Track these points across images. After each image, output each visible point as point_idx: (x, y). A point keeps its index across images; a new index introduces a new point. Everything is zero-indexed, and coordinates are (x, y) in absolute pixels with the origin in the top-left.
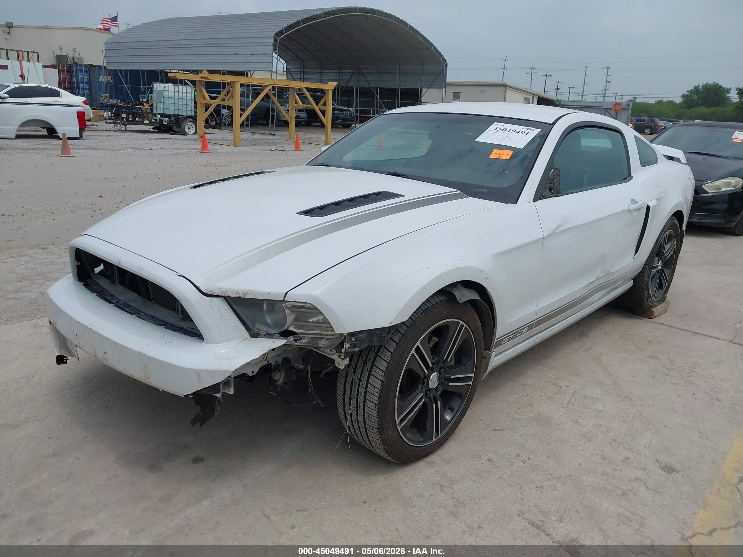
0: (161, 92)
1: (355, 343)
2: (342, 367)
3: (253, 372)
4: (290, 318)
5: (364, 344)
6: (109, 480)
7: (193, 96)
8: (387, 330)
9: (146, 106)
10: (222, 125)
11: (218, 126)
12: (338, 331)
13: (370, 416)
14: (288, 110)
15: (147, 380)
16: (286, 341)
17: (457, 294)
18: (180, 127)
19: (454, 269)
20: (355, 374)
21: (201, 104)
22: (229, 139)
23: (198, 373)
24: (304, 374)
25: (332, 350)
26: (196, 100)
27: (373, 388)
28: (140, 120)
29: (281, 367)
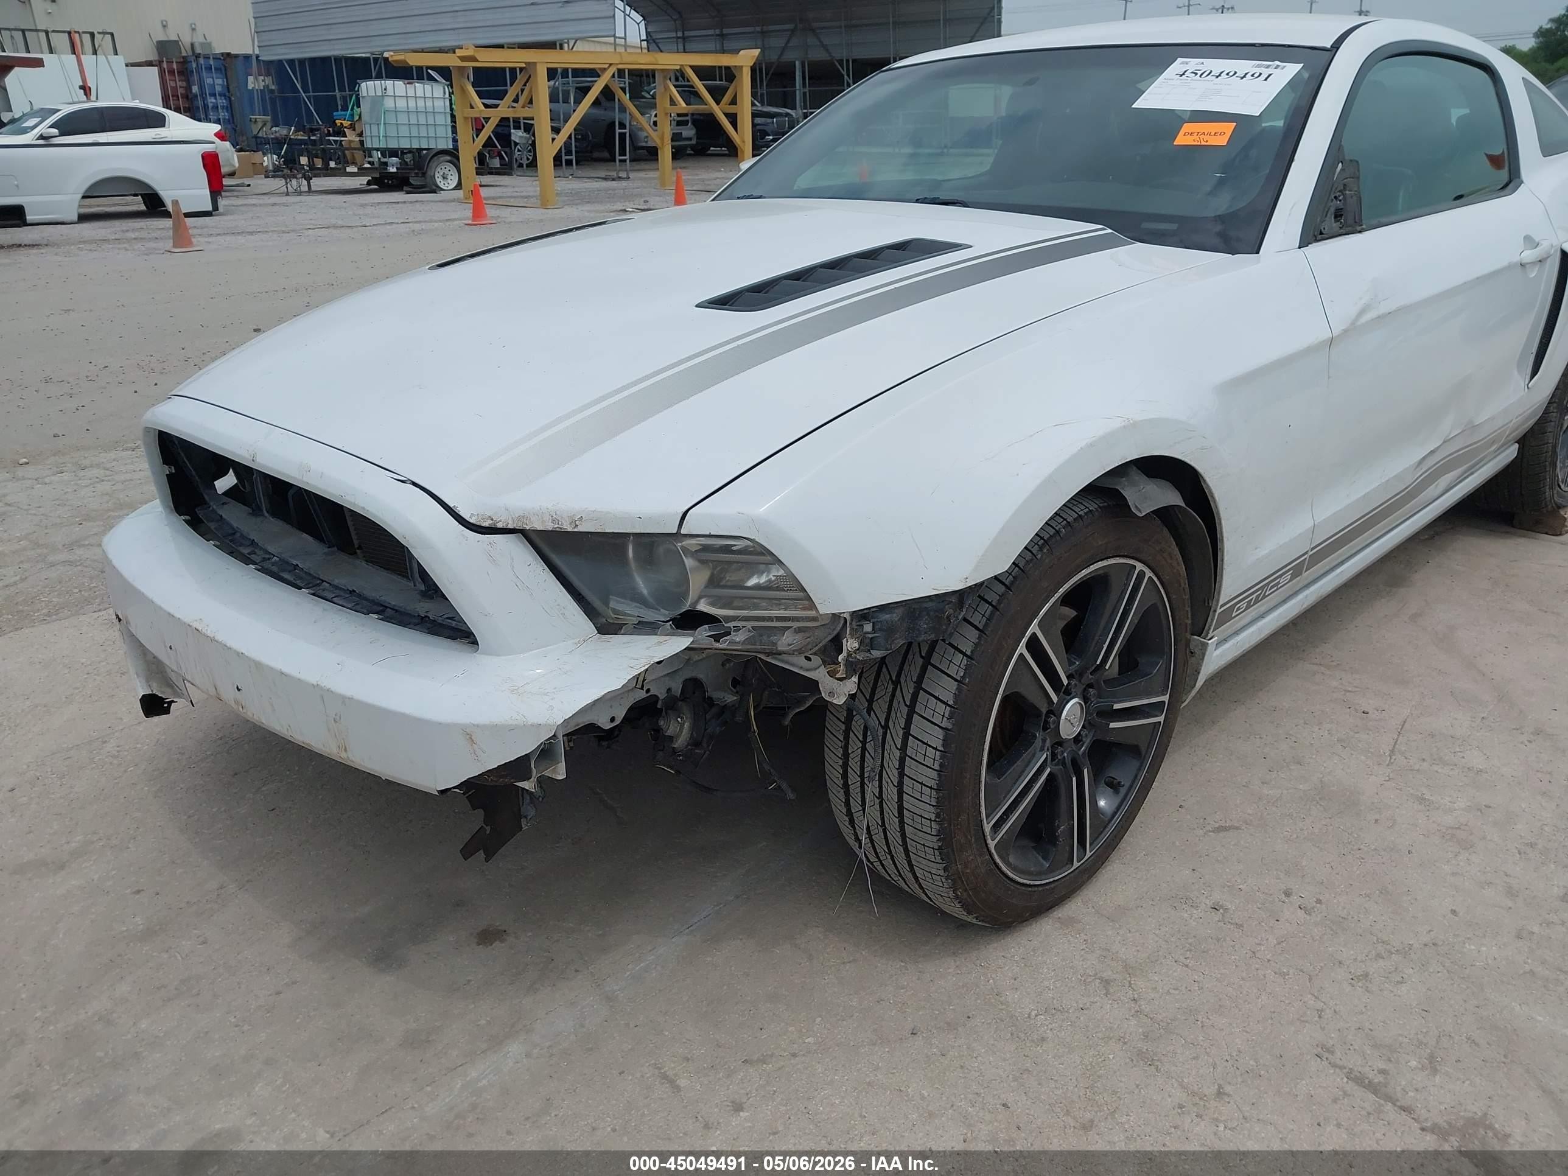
0: (378, 100)
1: (872, 638)
2: (839, 700)
3: (613, 720)
4: (698, 580)
5: (897, 639)
6: (278, 993)
7: (448, 103)
8: (954, 599)
9: (351, 136)
10: (515, 167)
11: (505, 169)
12: (827, 606)
13: (918, 819)
14: (655, 123)
15: (343, 755)
16: (691, 639)
17: (1130, 494)
18: (424, 174)
19: (1124, 427)
20: (872, 712)
21: (466, 118)
22: (531, 194)
23: (469, 734)
24: (739, 718)
25: (810, 656)
26: (455, 113)
27: (922, 749)
28: (338, 166)
29: (680, 703)
